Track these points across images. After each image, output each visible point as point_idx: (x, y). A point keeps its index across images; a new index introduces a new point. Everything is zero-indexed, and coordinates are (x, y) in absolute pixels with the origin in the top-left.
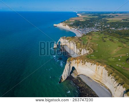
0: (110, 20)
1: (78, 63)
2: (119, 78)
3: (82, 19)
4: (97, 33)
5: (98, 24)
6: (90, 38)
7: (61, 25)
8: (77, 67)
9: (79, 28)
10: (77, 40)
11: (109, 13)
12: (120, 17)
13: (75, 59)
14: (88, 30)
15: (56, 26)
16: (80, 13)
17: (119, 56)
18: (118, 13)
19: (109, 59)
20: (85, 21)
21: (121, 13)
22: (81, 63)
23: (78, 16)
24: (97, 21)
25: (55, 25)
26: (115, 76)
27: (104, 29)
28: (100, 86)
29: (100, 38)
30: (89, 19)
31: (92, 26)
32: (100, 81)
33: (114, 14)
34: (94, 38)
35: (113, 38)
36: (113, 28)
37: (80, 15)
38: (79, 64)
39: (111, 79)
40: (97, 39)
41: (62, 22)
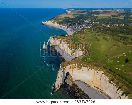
0: (100, 16)
1: (72, 68)
2: (122, 86)
3: (72, 16)
4: (89, 30)
5: (88, 21)
6: (83, 37)
7: (49, 23)
8: (72, 73)
9: (69, 25)
10: (68, 39)
11: (97, 9)
12: (108, 13)
13: (69, 63)
14: (79, 28)
15: (45, 24)
16: (69, 9)
17: (117, 57)
18: (105, 9)
19: (107, 61)
20: (75, 17)
21: (108, 9)
22: (76, 68)
23: (67, 13)
24: (87, 18)
25: (43, 23)
26: (117, 84)
27: (95, 25)
28: (99, 93)
29: (92, 37)
30: (78, 16)
31: (82, 23)
32: (99, 88)
33: (102, 10)
34: (87, 36)
35: (106, 36)
36: (103, 25)
37: (69, 12)
38: (74, 69)
39: (113, 86)
40: (90, 38)
41: (50, 19)
